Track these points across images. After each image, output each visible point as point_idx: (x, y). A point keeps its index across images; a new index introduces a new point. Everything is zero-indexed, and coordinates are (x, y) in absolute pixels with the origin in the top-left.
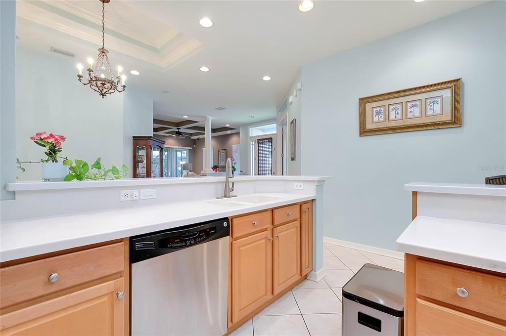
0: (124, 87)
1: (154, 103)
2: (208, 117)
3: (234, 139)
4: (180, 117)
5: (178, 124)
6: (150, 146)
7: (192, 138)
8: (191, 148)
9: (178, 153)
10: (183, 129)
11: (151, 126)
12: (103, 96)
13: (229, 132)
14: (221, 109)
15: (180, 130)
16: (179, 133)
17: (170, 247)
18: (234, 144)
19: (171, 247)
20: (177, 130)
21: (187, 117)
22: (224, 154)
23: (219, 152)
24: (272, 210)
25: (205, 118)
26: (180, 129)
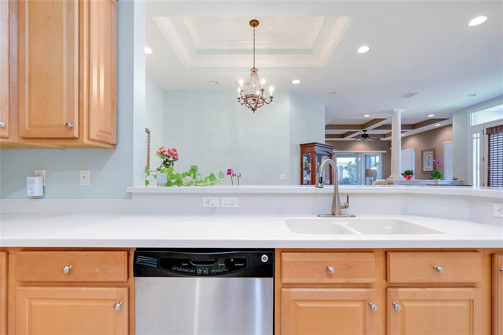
0: (272, 97)
1: (326, 108)
2: (395, 110)
3: (447, 134)
4: (361, 118)
5: (363, 126)
6: (315, 152)
7: (382, 139)
8: (385, 152)
9: (372, 158)
10: (370, 131)
11: (323, 132)
12: (254, 111)
13: (438, 125)
14: (408, 96)
15: (366, 133)
16: (365, 136)
17: (174, 270)
18: (447, 141)
19: (176, 270)
20: (363, 133)
21: (368, 116)
22: (431, 156)
23: (422, 153)
24: (386, 252)
25: (392, 112)
26: (366, 131)
